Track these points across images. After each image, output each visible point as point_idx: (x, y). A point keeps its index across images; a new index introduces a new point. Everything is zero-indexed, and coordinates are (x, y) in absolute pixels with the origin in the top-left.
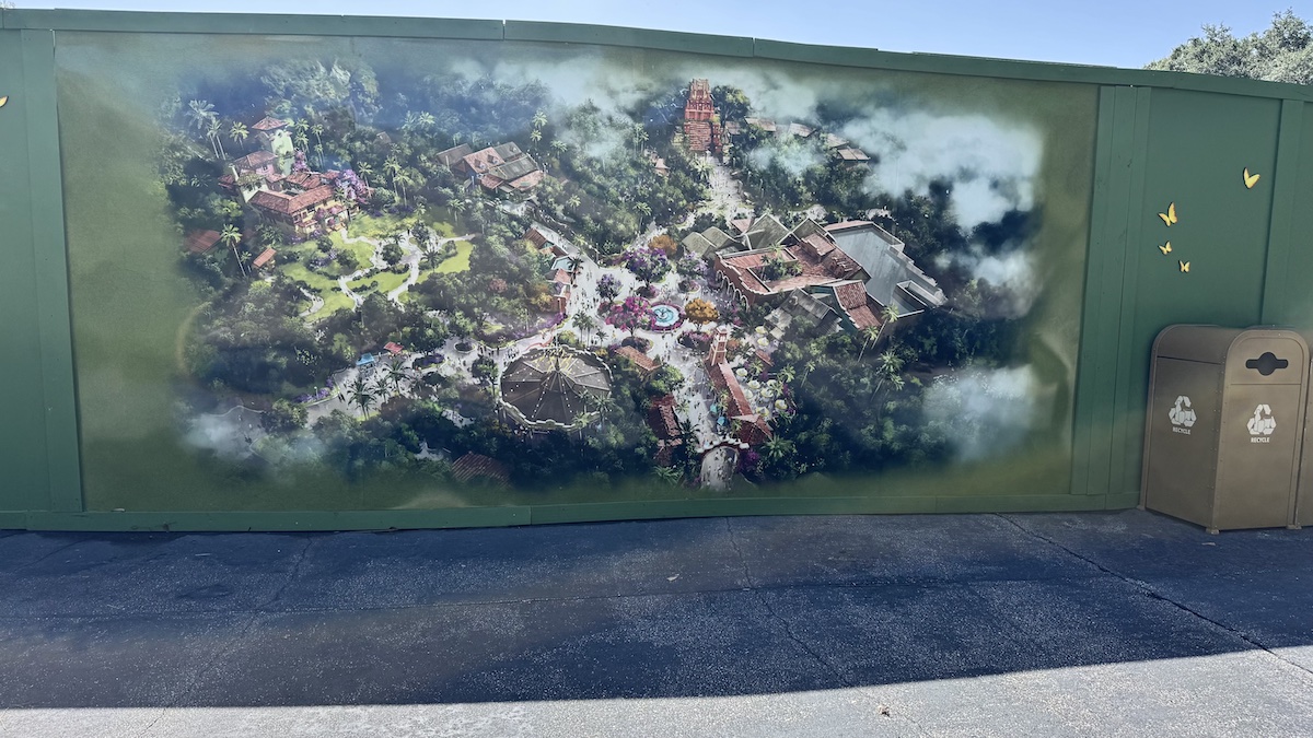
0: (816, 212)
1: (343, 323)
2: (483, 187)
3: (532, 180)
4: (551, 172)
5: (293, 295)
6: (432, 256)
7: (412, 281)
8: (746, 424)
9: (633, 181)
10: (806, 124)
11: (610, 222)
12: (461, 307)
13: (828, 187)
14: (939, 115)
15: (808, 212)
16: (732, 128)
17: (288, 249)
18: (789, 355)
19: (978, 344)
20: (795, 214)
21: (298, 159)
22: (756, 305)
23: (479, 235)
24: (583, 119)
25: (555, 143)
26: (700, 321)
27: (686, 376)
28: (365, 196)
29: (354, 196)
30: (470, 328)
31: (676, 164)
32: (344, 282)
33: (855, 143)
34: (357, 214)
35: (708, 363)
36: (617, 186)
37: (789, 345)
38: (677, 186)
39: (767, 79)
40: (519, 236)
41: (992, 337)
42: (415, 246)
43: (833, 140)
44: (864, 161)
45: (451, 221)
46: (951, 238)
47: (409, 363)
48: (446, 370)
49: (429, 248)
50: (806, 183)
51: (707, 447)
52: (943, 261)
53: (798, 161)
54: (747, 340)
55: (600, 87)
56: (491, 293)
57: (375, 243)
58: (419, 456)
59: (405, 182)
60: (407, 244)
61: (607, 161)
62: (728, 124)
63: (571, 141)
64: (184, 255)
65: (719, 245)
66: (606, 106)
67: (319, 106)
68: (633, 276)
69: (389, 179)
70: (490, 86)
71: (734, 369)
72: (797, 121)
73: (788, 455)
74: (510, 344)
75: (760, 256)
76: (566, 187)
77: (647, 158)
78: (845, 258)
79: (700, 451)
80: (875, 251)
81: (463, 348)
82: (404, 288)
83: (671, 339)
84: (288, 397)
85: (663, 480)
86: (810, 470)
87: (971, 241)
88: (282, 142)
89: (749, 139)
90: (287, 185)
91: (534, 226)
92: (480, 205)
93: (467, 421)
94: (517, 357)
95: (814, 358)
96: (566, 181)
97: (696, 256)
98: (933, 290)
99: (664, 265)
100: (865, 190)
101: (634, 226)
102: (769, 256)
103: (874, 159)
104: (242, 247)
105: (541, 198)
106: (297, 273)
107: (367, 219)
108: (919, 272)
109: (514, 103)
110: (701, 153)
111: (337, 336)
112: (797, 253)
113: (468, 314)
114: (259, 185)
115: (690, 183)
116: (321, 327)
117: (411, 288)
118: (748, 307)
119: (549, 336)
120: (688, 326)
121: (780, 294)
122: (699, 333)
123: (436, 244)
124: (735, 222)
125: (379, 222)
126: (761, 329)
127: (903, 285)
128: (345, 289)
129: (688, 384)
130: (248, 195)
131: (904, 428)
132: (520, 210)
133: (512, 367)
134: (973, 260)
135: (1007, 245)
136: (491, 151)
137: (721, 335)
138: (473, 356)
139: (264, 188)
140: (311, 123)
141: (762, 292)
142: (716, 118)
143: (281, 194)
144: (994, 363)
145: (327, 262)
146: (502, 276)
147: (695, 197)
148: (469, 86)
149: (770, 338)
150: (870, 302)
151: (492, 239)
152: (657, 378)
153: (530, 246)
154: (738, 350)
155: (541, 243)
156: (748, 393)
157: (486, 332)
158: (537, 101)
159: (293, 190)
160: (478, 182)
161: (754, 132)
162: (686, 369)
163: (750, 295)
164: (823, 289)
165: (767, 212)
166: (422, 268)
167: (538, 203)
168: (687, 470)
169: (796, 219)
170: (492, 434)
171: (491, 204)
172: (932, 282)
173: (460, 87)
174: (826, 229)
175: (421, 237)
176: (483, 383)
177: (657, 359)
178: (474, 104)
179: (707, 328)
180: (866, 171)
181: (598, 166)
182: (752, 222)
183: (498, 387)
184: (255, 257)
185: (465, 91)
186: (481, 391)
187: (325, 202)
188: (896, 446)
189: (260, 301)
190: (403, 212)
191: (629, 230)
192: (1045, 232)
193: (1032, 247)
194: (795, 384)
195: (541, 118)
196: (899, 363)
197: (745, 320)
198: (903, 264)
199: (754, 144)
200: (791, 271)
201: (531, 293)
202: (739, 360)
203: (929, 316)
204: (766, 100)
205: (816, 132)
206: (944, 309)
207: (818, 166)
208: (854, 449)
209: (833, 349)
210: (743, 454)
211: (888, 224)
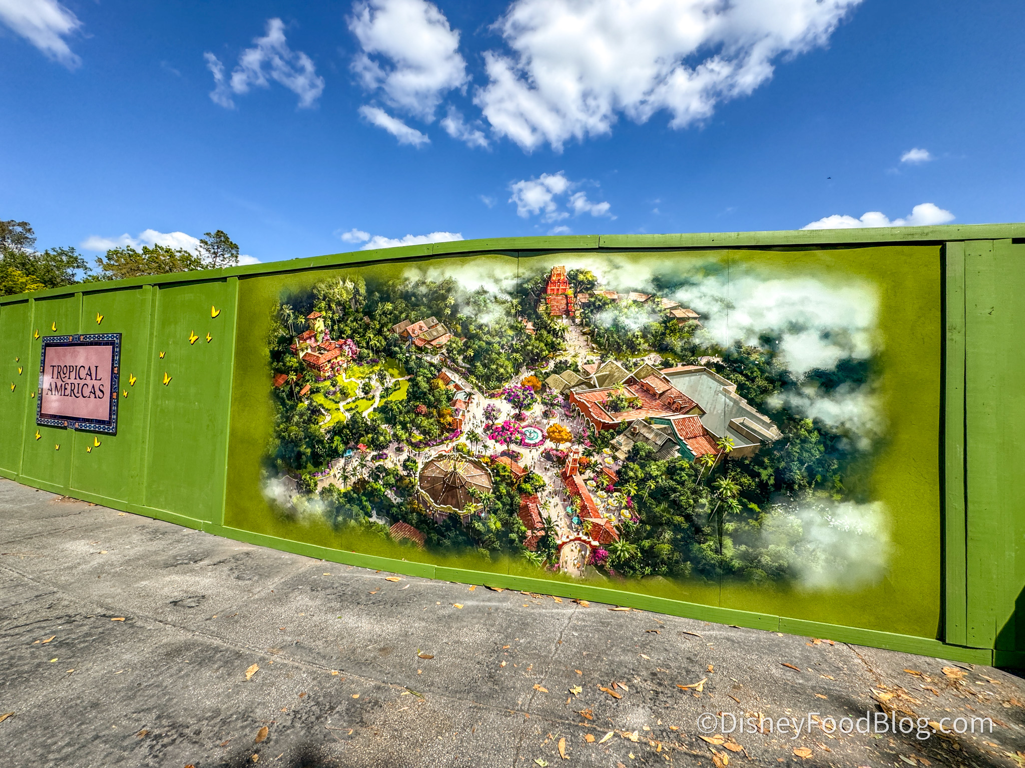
0: (653, 359)
1: (337, 431)
2: (416, 346)
3: (444, 340)
4: (456, 334)
5: (315, 411)
6: (387, 389)
7: (375, 406)
8: (595, 525)
9: (510, 338)
10: (643, 292)
11: (494, 367)
12: (401, 423)
13: (663, 339)
14: (766, 279)
15: (646, 358)
16: (583, 298)
17: (317, 385)
18: (631, 474)
19: (819, 478)
20: (634, 360)
21: (326, 334)
22: (603, 431)
23: (412, 376)
24: (478, 299)
25: (459, 315)
26: (558, 441)
27: (547, 481)
28: (356, 354)
29: (350, 354)
30: (404, 437)
31: (541, 326)
32: (342, 405)
33: (686, 304)
34: (352, 364)
35: (564, 475)
36: (499, 343)
37: (631, 465)
38: (541, 341)
39: (610, 261)
40: (435, 377)
41: (835, 472)
42: (378, 384)
43: (666, 303)
44: (695, 318)
45: (398, 368)
46: (783, 382)
47: (369, 458)
48: (389, 465)
49: (386, 385)
50: (644, 336)
51: (565, 539)
52: (775, 401)
53: (637, 320)
54: (596, 458)
55: (489, 277)
56: (417, 414)
57: (359, 381)
58: (371, 520)
59: (376, 345)
60: (374, 383)
61: (493, 326)
62: (580, 296)
63: (469, 314)
64: (272, 388)
65: (573, 384)
66: (492, 289)
67: (339, 303)
68: (510, 405)
69: (368, 343)
70: (424, 283)
71: (585, 481)
72: (636, 291)
73: (633, 557)
74: (427, 449)
75: (606, 392)
76: (465, 344)
77: (520, 323)
78: (681, 396)
79: (559, 542)
80: (710, 393)
81: (399, 450)
82: (371, 409)
83: (536, 454)
84: (309, 473)
85: (530, 561)
86: (654, 573)
87: (803, 384)
88: (320, 325)
89: (598, 306)
90: (320, 349)
91: (443, 370)
92: (414, 357)
93: (399, 500)
94: (430, 459)
95: (654, 478)
96: (465, 340)
97: (556, 392)
98: (768, 426)
99: (532, 398)
100: (697, 341)
101: (510, 369)
102: (613, 392)
103: (705, 317)
104: (297, 384)
105: (449, 351)
106: (319, 399)
107: (356, 368)
108: (753, 410)
109: (436, 292)
110: (559, 317)
111: (336, 438)
112: (637, 391)
113: (404, 427)
114: (307, 349)
115: (550, 338)
116: (329, 432)
117: (375, 410)
118: (596, 432)
119: (451, 445)
120: (549, 444)
121: (623, 423)
122: (557, 450)
123: (390, 382)
124: (585, 367)
125: (361, 369)
126: (607, 450)
127: (737, 421)
128: (342, 410)
129: (549, 489)
130: (301, 355)
131: (743, 548)
132: (436, 360)
133: (427, 465)
134: (806, 402)
135: (843, 388)
136: (422, 323)
137: (575, 453)
138: (404, 456)
139: (309, 351)
140: (333, 313)
141: (607, 421)
142: (570, 292)
143: (316, 354)
144: (837, 497)
145: (335, 393)
146: (424, 403)
147: (554, 348)
148: (412, 284)
149: (615, 458)
150: (706, 433)
151: (420, 378)
152: (525, 482)
153: (441, 383)
154: (588, 466)
155: (447, 381)
156: (597, 501)
157: (413, 440)
158: (449, 290)
159: (322, 351)
160: (413, 343)
161: (600, 301)
162: (548, 477)
163: (598, 423)
164: (662, 420)
165: (611, 358)
166: (382, 397)
167: (447, 355)
168: (549, 557)
169: (635, 364)
170: (413, 511)
171: (420, 356)
172: (766, 419)
173: (407, 285)
174: (662, 372)
175: (382, 378)
176: (409, 475)
177: (526, 468)
178: (414, 295)
179: (563, 446)
180: (697, 326)
181: (487, 329)
182: (599, 367)
183: (417, 478)
184: (301, 389)
185: (409, 288)
186: (407, 481)
187: (336, 358)
188: (737, 563)
189: (301, 415)
190: (374, 362)
191: (507, 372)
192: (887, 378)
193: (873, 391)
194: (638, 498)
195: (451, 300)
196: (736, 488)
197: (594, 441)
198: (736, 402)
199: (600, 308)
200: (632, 405)
201: (441, 415)
202: (589, 473)
203: (765, 449)
204: (610, 277)
205: (651, 297)
206: (780, 444)
207: (654, 323)
208: (695, 561)
209: (671, 471)
210: (594, 550)
211: (719, 368)
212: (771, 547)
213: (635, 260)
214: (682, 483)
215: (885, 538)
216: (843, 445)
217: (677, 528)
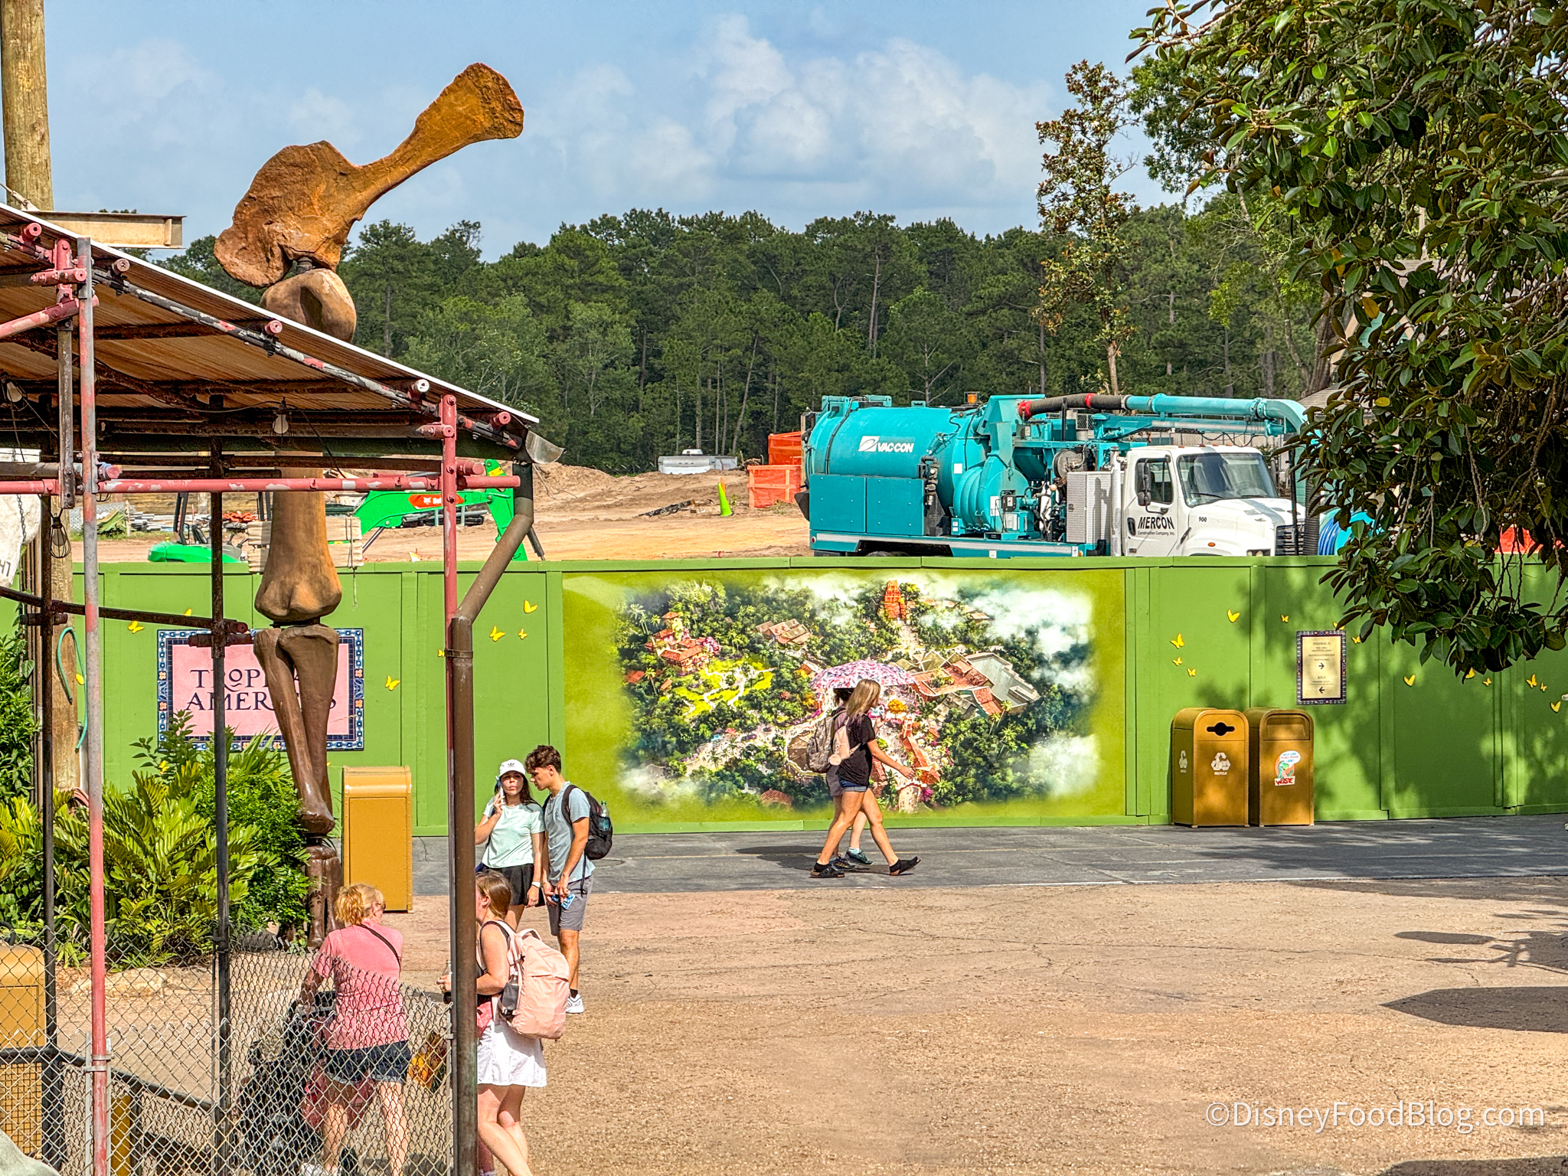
0: (961, 648)
1: (704, 719)
2: (779, 643)
3: (804, 638)
4: (815, 633)
5: (679, 703)
6: (751, 680)
7: (740, 695)
8: (924, 772)
9: (858, 636)
10: (952, 601)
12: (766, 708)
13: (966, 634)
14: (1029, 591)
15: (955, 649)
16: (911, 605)
17: (678, 679)
18: (948, 731)
19: (1060, 723)
20: (948, 650)
21: (685, 633)
22: (928, 702)
23: (776, 668)
24: (831, 606)
25: (816, 618)
26: (896, 712)
28: (718, 650)
29: (712, 651)
30: (770, 719)
31: (881, 625)
32: (706, 696)
33: (980, 609)
34: (714, 659)
35: (901, 736)
36: (849, 639)
37: (948, 725)
38: (882, 637)
39: (929, 577)
40: (798, 668)
41: (1069, 718)
42: (742, 676)
43: (967, 609)
44: (986, 619)
45: (762, 661)
46: (1040, 661)
47: (739, 739)
48: (758, 743)
49: (750, 676)
50: (954, 633)
51: (903, 786)
52: (1036, 674)
53: (949, 621)
54: (924, 722)
55: (840, 587)
56: (782, 700)
57: (722, 674)
58: (744, 791)
59: (738, 642)
60: (738, 675)
61: (844, 626)
62: (909, 603)
63: (825, 617)
64: (626, 684)
66: (843, 598)
67: (697, 605)
69: (730, 641)
70: (783, 590)
71: (917, 740)
72: (947, 599)
73: (950, 791)
74: (793, 727)
75: (929, 674)
76: (822, 641)
77: (865, 623)
78: (978, 674)
79: (898, 788)
80: (997, 671)
81: (767, 730)
82: (736, 698)
84: (677, 759)
86: (964, 800)
87: (1052, 662)
88: (677, 625)
89: (921, 611)
90: (679, 646)
91: (805, 663)
92: (777, 652)
93: (770, 771)
94: (795, 735)
95: (963, 733)
96: (822, 638)
98: (1032, 691)
100: (987, 635)
102: (934, 674)
103: (992, 618)
104: (656, 680)
105: (809, 647)
106: (682, 692)
107: (718, 662)
108: (1022, 681)
109: (795, 598)
110: (894, 619)
111: (702, 726)
112: (950, 672)
113: (770, 711)
114: (665, 647)
115: (889, 635)
116: (694, 721)
117: (740, 699)
118: (924, 703)
119: (813, 722)
120: (890, 715)
121: (942, 696)
122: (896, 719)
123: (754, 674)
124: (915, 656)
125: (724, 663)
126: (931, 716)
127: (1013, 689)
128: (707, 700)
130: (659, 652)
131: (1019, 774)
132: (798, 654)
133: (793, 741)
134: (1054, 673)
135: (1074, 663)
136: (783, 624)
137: (909, 720)
138: (772, 735)
139: (668, 648)
140: (691, 614)
141: (931, 695)
142: (902, 600)
143: (676, 651)
144: (1071, 734)
145: (698, 686)
146: (788, 690)
147: (891, 642)
148: (772, 591)
149: (937, 721)
150: (995, 698)
151: (783, 670)
153: (803, 673)
154: (918, 729)
155: (809, 672)
156: (925, 754)
157: (779, 721)
158: (807, 597)
159: (682, 649)
160: (776, 640)
161: (923, 607)
163: (924, 696)
164: (967, 692)
165: (933, 649)
166: (746, 687)
167: (807, 650)
168: (891, 800)
169: (949, 653)
170: (783, 778)
171: (783, 651)
172: (1030, 686)
173: (767, 592)
174: (966, 658)
175: (746, 671)
176: (778, 750)
178: (774, 600)
179: (900, 716)
180: (987, 625)
181: (839, 629)
182: (924, 656)
183: (786, 752)
184: (662, 684)
185: (770, 594)
186: (777, 754)
187: (697, 654)
188: (1015, 786)
189: (663, 708)
190: (738, 657)
192: (1096, 657)
193: (1090, 664)
194: (953, 748)
195: (809, 606)
196: (1013, 735)
197: (922, 711)
198: (1012, 676)
199: (923, 612)
200: (947, 682)
201: (803, 699)
202: (919, 734)
203: (1031, 707)
204: (929, 589)
205: (958, 604)
206: (1039, 703)
207: (960, 623)
208: (990, 787)
209: (974, 727)
210: (924, 791)
211: (1002, 654)
212: (1035, 771)
213: (946, 576)
214: (980, 735)
215: (1096, 757)
216: (1074, 701)
217: (978, 767)
